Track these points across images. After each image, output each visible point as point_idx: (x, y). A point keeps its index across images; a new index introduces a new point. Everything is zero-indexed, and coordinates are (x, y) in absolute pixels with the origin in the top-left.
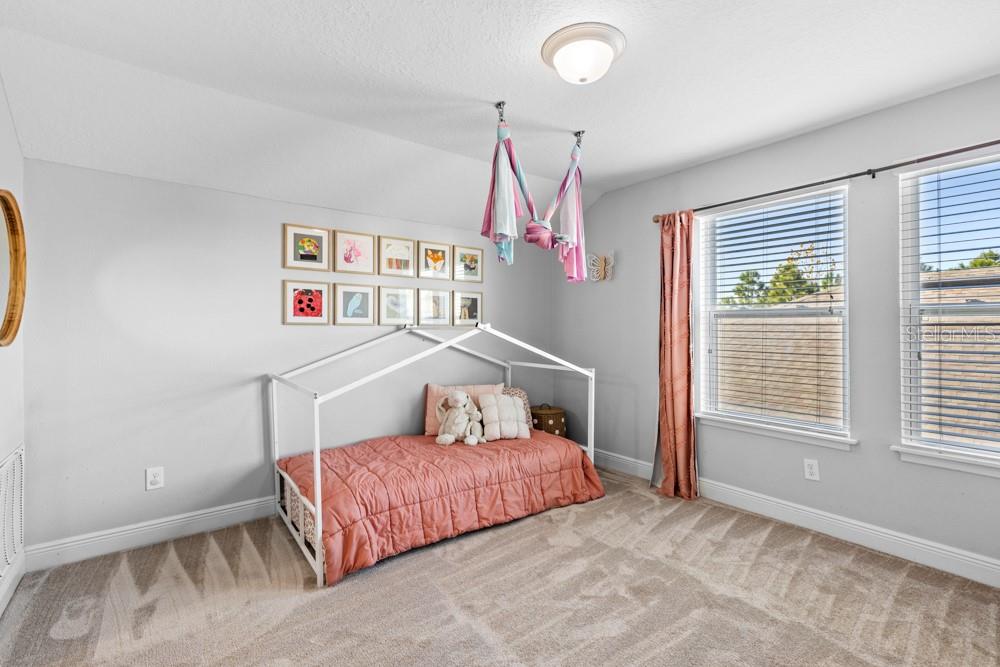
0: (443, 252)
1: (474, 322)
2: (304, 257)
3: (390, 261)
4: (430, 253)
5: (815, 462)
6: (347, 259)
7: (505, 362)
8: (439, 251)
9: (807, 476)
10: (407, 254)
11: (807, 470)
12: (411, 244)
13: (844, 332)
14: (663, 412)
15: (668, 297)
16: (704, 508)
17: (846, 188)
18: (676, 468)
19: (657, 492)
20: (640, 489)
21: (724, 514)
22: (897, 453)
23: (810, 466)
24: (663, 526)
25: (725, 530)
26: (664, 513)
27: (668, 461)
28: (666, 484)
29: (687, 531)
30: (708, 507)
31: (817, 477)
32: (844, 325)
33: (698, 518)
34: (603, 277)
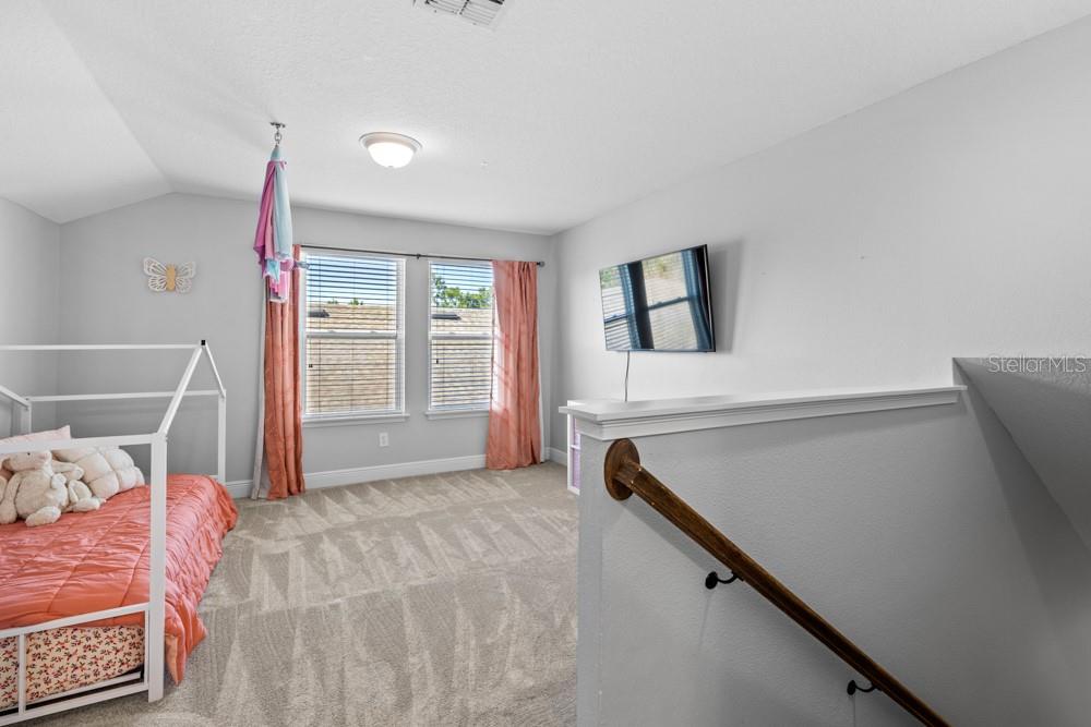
5: (386, 434)
7: (22, 396)
9: (381, 445)
11: (381, 440)
13: (398, 349)
14: (270, 426)
15: (280, 319)
16: (317, 494)
17: (403, 261)
18: (287, 471)
19: (268, 500)
20: (251, 505)
21: (336, 492)
22: (427, 416)
23: (383, 438)
24: (321, 511)
25: (353, 496)
26: (302, 505)
27: (279, 467)
28: (277, 489)
29: (338, 506)
30: (320, 493)
31: (387, 444)
32: (398, 344)
33: (327, 498)
34: (171, 288)
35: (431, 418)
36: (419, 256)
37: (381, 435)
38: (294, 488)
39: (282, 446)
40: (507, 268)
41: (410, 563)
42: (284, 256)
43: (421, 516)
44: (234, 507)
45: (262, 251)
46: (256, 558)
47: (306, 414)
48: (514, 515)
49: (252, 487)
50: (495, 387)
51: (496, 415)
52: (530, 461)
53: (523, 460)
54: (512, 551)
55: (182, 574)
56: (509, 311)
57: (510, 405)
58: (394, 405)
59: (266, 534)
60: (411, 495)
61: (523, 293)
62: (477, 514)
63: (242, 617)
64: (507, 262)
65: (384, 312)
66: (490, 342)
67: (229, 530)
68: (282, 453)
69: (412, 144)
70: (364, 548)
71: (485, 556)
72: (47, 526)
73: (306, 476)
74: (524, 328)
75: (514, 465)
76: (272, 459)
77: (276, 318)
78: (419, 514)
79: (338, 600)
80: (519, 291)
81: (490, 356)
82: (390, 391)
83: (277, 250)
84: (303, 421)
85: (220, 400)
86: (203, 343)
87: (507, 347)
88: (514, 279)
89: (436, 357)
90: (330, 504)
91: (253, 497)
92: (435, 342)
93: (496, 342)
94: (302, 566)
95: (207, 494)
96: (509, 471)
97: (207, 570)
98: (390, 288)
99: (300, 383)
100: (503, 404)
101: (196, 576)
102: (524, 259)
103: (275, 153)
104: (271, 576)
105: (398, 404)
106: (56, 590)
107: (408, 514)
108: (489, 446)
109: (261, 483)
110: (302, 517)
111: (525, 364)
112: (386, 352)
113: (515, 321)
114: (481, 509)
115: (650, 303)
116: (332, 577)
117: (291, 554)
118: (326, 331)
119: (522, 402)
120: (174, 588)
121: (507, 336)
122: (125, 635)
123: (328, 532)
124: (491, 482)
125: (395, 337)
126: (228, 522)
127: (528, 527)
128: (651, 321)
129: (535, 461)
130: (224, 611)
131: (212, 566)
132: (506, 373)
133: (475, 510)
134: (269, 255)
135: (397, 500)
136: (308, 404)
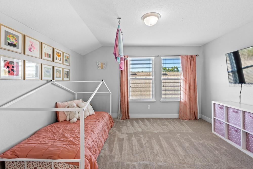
0: (61, 54)
1: (68, 79)
2: (9, 44)
3: (45, 54)
4: (57, 53)
6: (30, 50)
7: (75, 92)
8: (60, 53)
9: (148, 108)
10: (51, 53)
12: (52, 49)
13: (153, 82)
14: (122, 101)
15: (124, 75)
16: (132, 120)
17: (154, 58)
18: (125, 113)
19: (121, 120)
20: (118, 120)
21: (137, 120)
22: (161, 101)
23: (149, 106)
24: (133, 126)
25: (141, 122)
26: (129, 123)
27: (124, 112)
28: (123, 117)
29: (137, 125)
30: (133, 119)
31: (150, 108)
32: (153, 81)
33: (135, 122)
34: (102, 68)
35: (162, 102)
36: (158, 56)
37: (148, 106)
38: (127, 117)
39: (124, 106)
40: (186, 57)
41: (158, 153)
42: (121, 55)
43: (160, 133)
44: (113, 121)
45: (116, 55)
46: (116, 138)
47: (130, 98)
48: (193, 140)
49: (118, 116)
50: (182, 94)
51: (182, 102)
52: (194, 118)
53: (192, 118)
54: (196, 158)
55: (95, 146)
56: (186, 71)
57: (187, 100)
58: (152, 98)
59: (120, 131)
60: (157, 124)
61: (191, 65)
62: (179, 136)
63: (109, 161)
64: (185, 56)
65: (148, 74)
66: (180, 80)
67: (112, 127)
68: (124, 108)
69: (158, 16)
70: (144, 143)
71: (185, 158)
72: (73, 123)
73: (130, 114)
74: (192, 76)
75: (189, 119)
76: (122, 109)
77: (123, 74)
78: (160, 132)
79: (135, 163)
80: (190, 64)
81: (180, 84)
82: (150, 92)
83: (119, 54)
84: (129, 100)
85: (110, 94)
86: (103, 80)
87: (186, 82)
88: (188, 60)
89: (163, 85)
90: (135, 123)
91: (118, 118)
92: (163, 80)
93: (182, 80)
94: (127, 145)
95: (106, 118)
96: (187, 121)
97: (103, 142)
98: (150, 65)
99: (128, 91)
100: (184, 99)
101: (99, 145)
102: (191, 54)
103: (119, 27)
104: (119, 146)
105: (153, 97)
106: (62, 149)
107: (156, 132)
108: (180, 112)
109: (120, 115)
110: (128, 126)
111: (192, 87)
112: (149, 83)
113: (188, 74)
114: (180, 135)
115: (243, 66)
116: (134, 153)
117: (124, 139)
118: (134, 77)
119: (191, 99)
120: (89, 153)
121: (186, 79)
122: (76, 167)
123: (134, 133)
124: (181, 124)
125: (152, 79)
126: (112, 125)
127: (200, 147)
128: (244, 73)
129: (196, 118)
130: (106, 157)
131: (105, 140)
132: (186, 90)
133: (178, 135)
134: (117, 56)
135: (153, 125)
136: (130, 96)
